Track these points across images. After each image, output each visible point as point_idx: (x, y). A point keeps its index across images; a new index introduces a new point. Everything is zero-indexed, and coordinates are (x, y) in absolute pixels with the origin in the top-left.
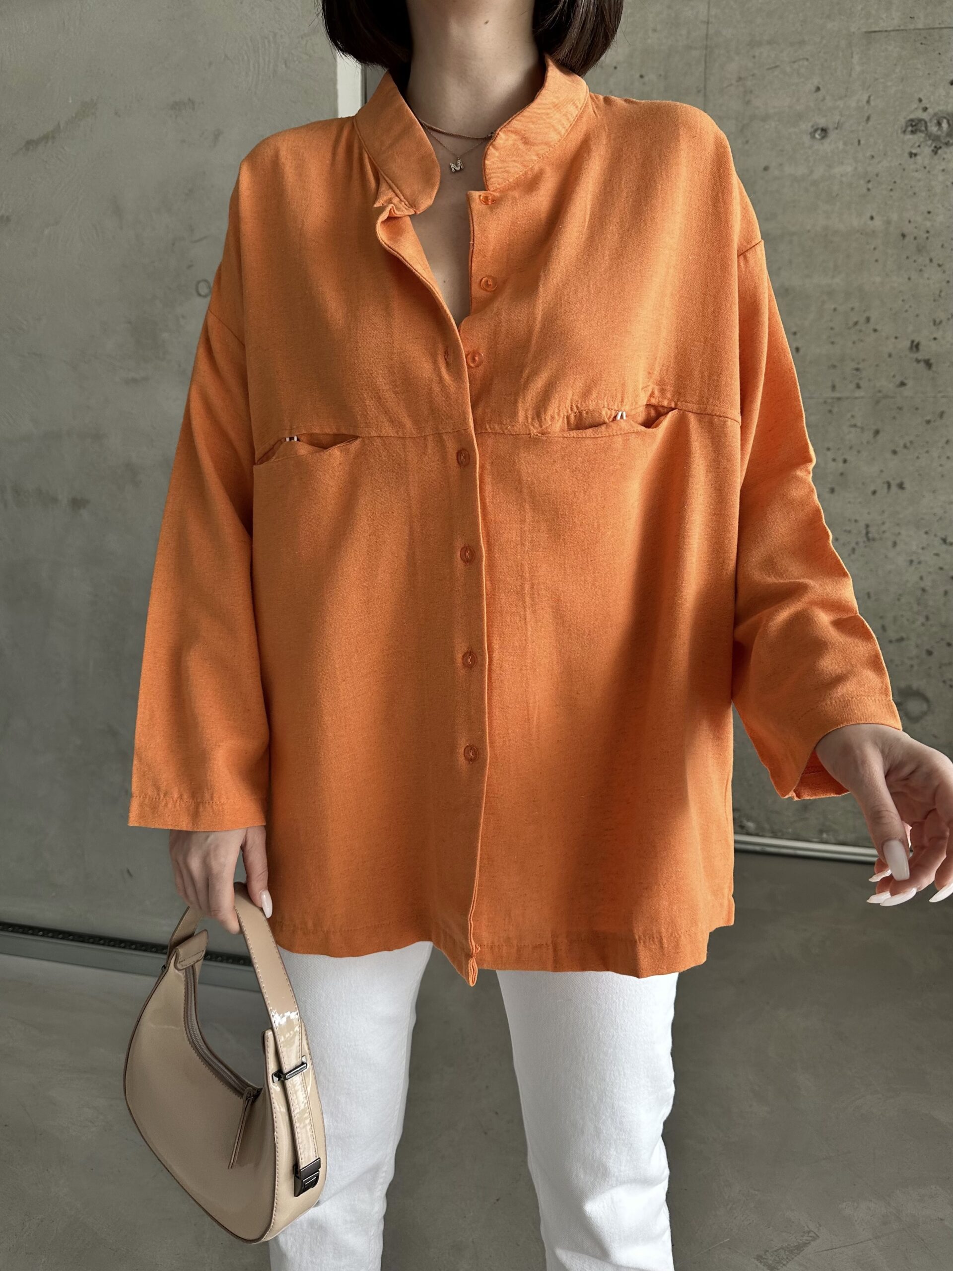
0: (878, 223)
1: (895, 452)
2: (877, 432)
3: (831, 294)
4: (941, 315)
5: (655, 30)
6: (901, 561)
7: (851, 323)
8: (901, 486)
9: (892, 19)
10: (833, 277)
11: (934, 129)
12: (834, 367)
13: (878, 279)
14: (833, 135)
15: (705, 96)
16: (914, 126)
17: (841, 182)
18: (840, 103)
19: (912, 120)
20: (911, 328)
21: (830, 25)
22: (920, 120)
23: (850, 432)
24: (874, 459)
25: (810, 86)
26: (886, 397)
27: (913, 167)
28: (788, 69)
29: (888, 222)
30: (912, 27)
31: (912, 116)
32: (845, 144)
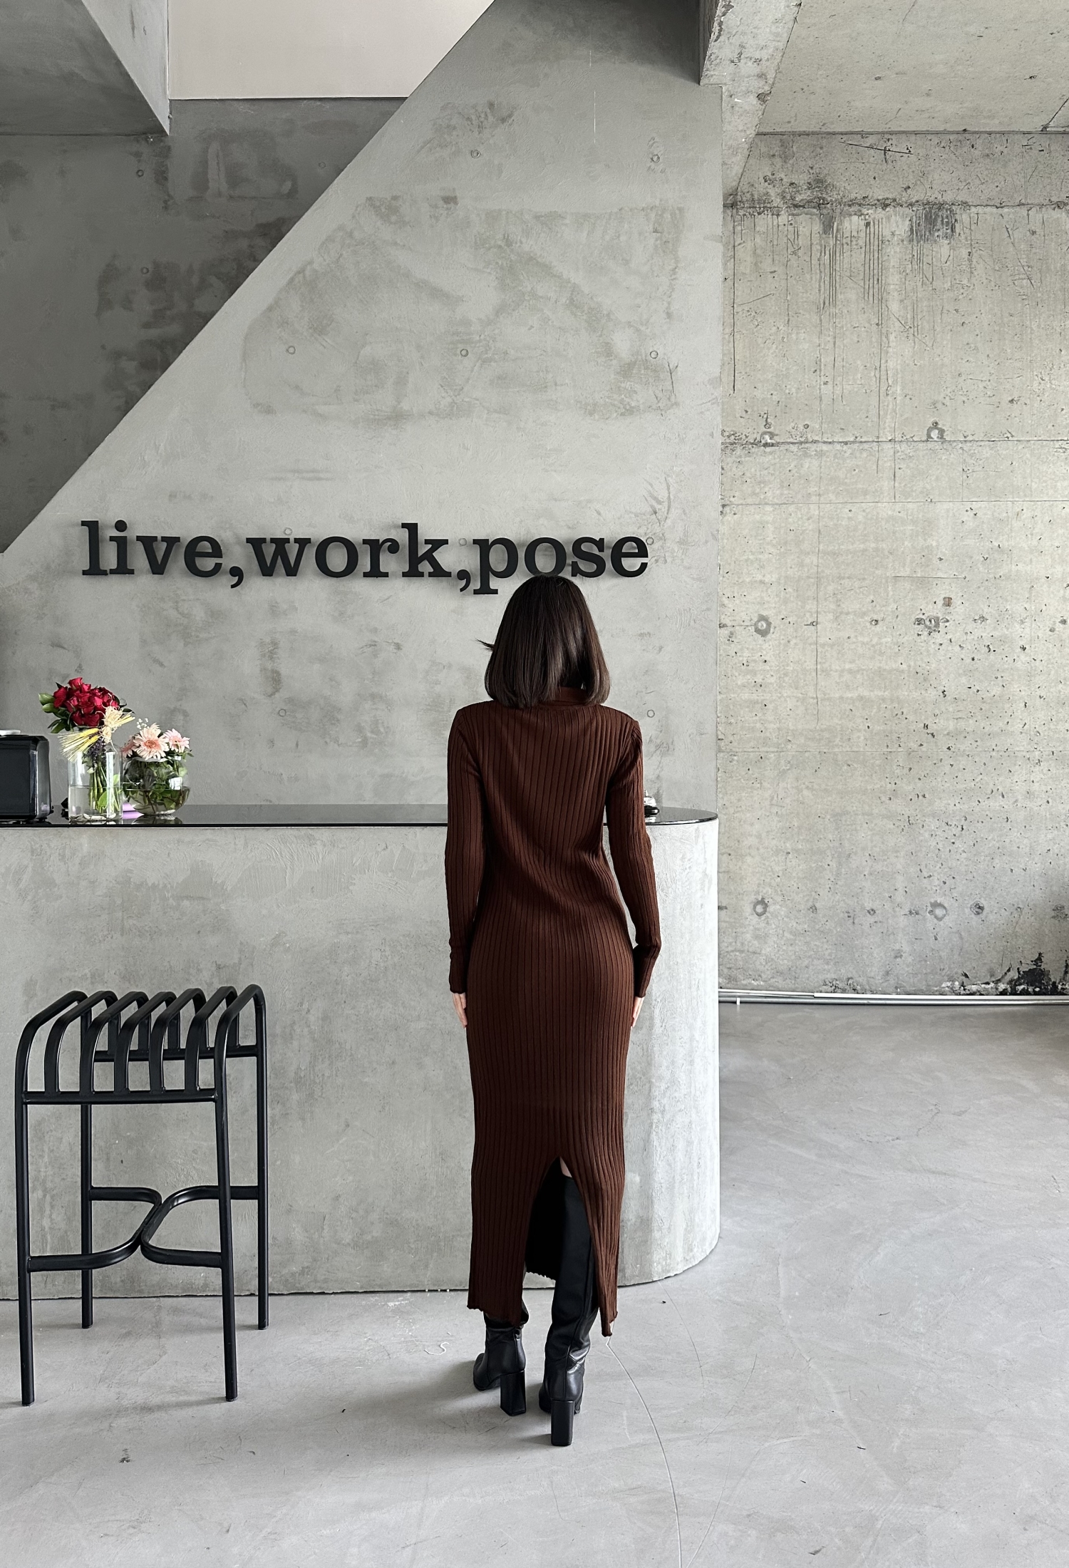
0: (904, 666)
1: (920, 779)
2: (911, 769)
3: (884, 700)
4: (937, 712)
5: (791, 568)
6: (927, 835)
7: (894, 715)
8: (924, 796)
9: (906, 572)
10: (884, 692)
11: (928, 623)
12: (887, 736)
13: (906, 693)
14: (880, 623)
15: (817, 601)
16: (919, 622)
17: (886, 646)
18: (884, 608)
19: (918, 619)
20: (923, 717)
21: (877, 572)
22: (922, 619)
23: (897, 769)
24: (910, 782)
25: (869, 600)
26: (913, 751)
27: (919, 641)
28: (858, 591)
29: (909, 666)
30: (915, 576)
31: (918, 617)
32: (887, 628)
